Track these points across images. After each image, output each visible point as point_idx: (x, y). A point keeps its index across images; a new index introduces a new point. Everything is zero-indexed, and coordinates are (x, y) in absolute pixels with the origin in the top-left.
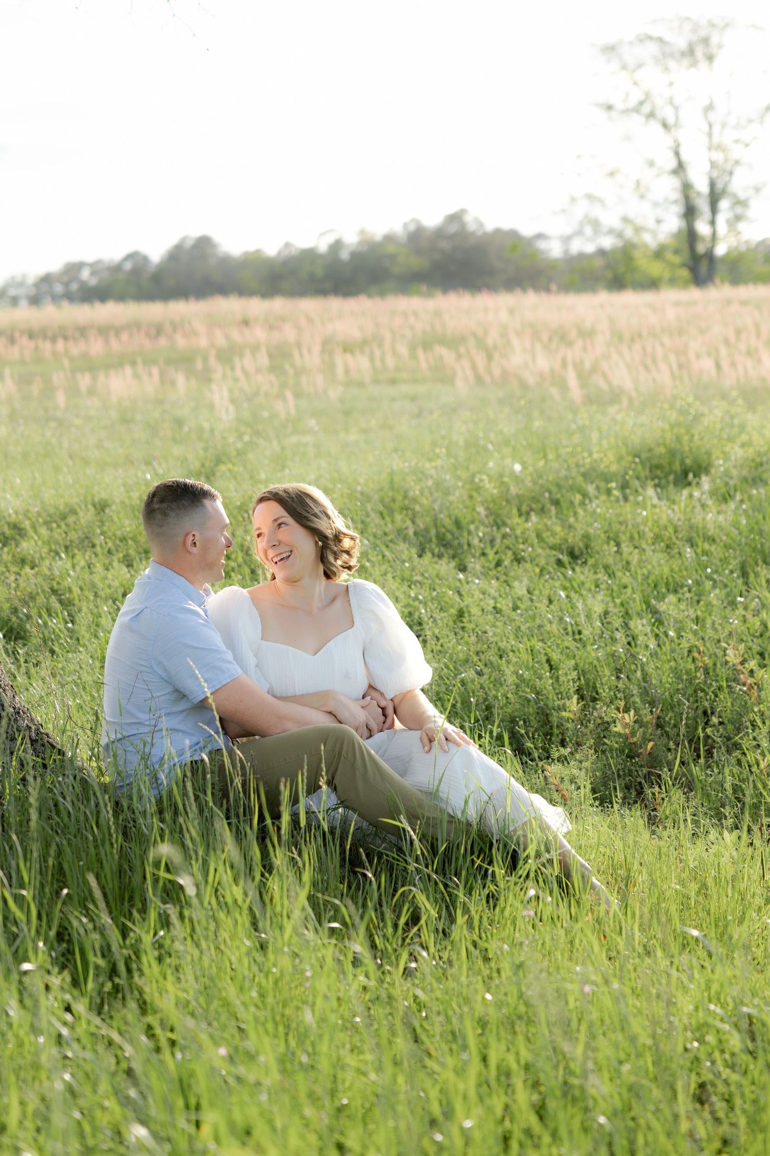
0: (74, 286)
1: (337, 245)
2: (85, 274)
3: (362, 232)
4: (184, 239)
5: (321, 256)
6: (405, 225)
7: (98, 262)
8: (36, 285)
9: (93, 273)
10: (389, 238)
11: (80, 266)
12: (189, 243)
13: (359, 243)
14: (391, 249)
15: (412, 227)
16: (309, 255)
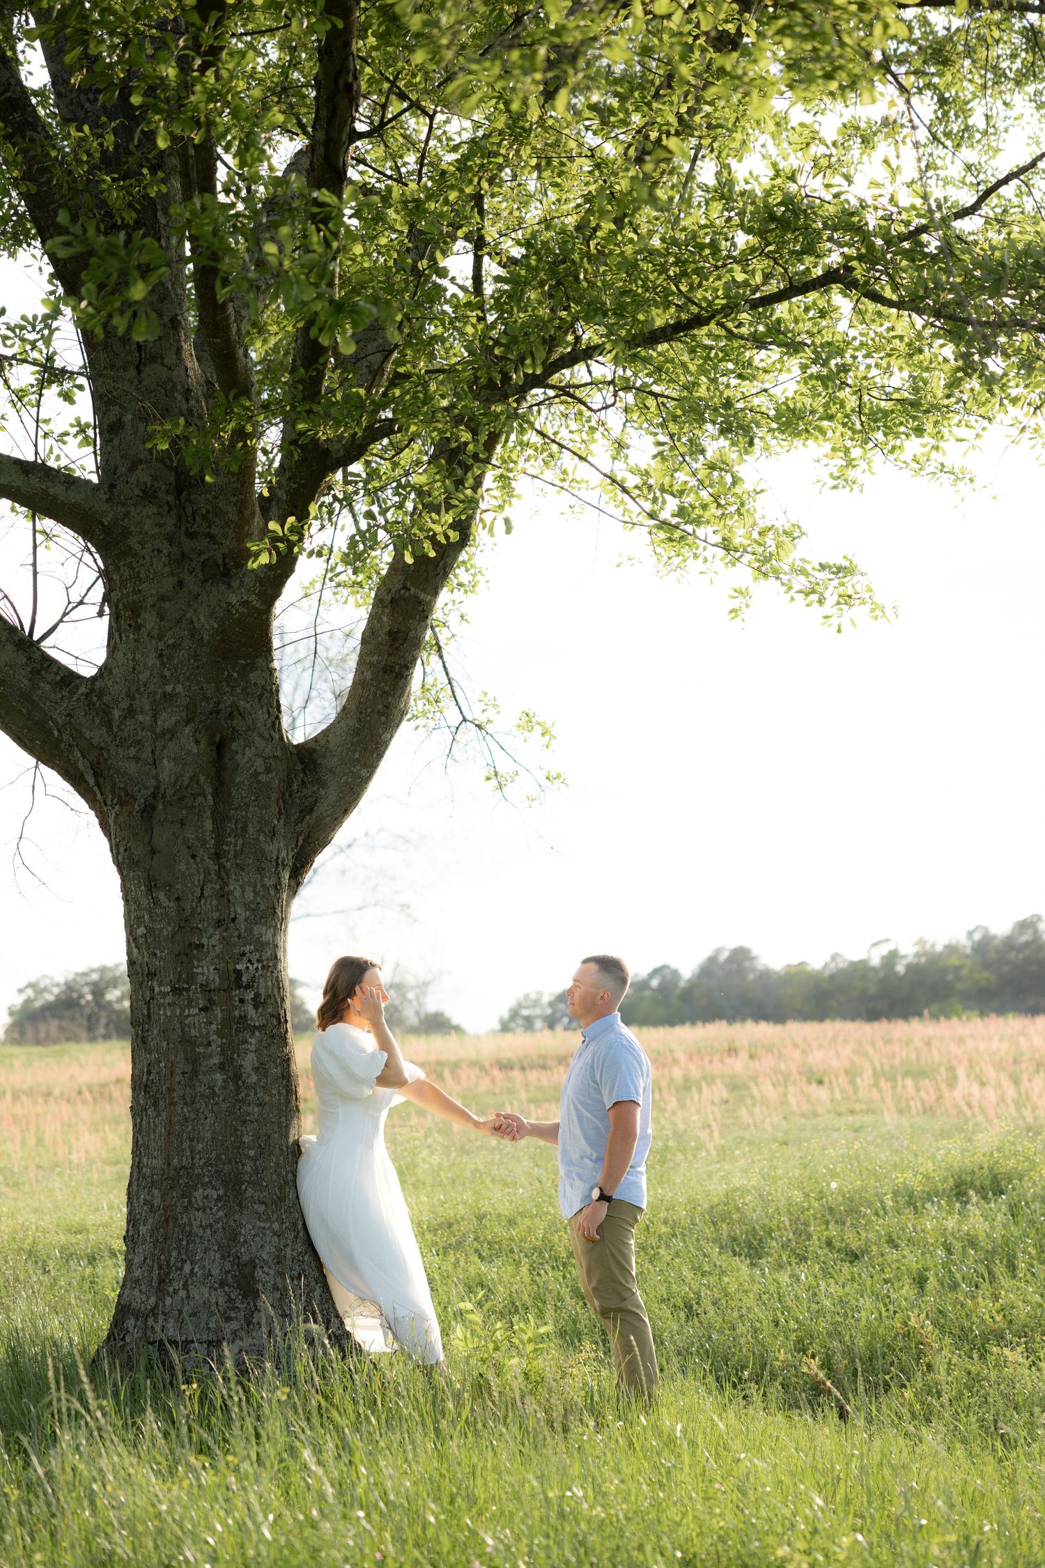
1: (893, 956)
3: (921, 942)
4: (718, 951)
5: (874, 970)
6: (970, 934)
8: (551, 1004)
10: (951, 949)
12: (723, 956)
13: (917, 955)
14: (954, 961)
15: (977, 936)
16: (860, 969)
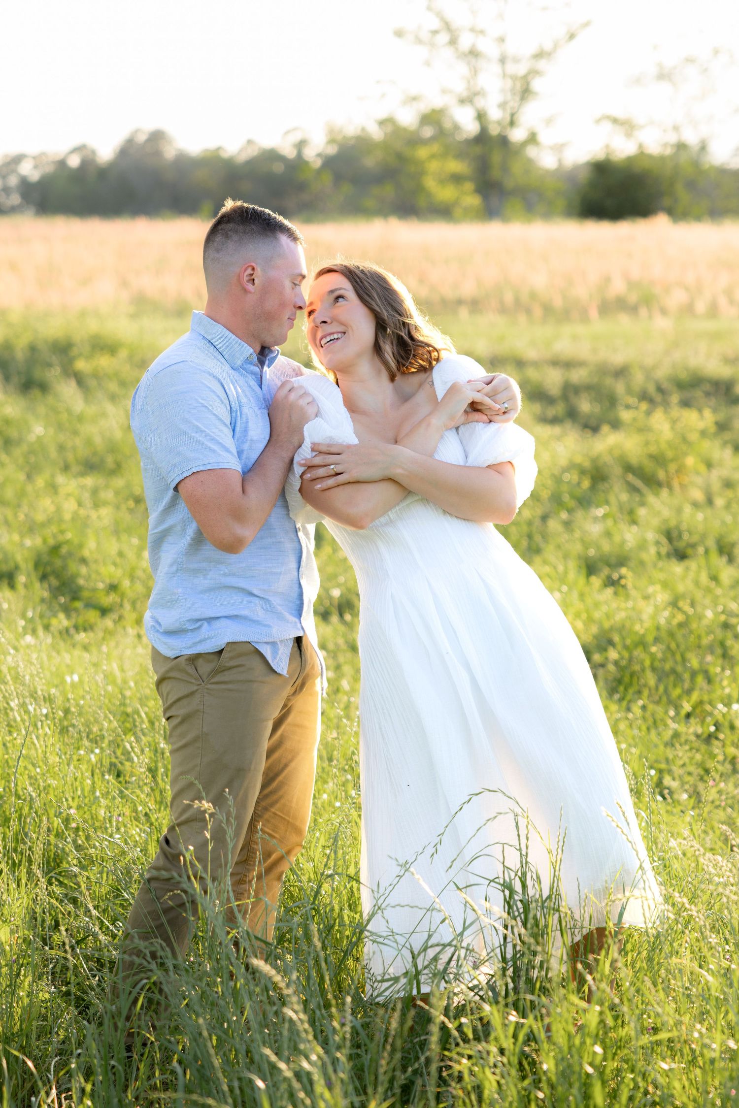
0: (13, 181)
1: (302, 145)
2: (27, 169)
4: (137, 131)
6: (382, 124)
7: (43, 154)
9: (36, 167)
10: (362, 141)
11: (18, 159)
12: (142, 138)
15: (388, 127)
16: (272, 156)
